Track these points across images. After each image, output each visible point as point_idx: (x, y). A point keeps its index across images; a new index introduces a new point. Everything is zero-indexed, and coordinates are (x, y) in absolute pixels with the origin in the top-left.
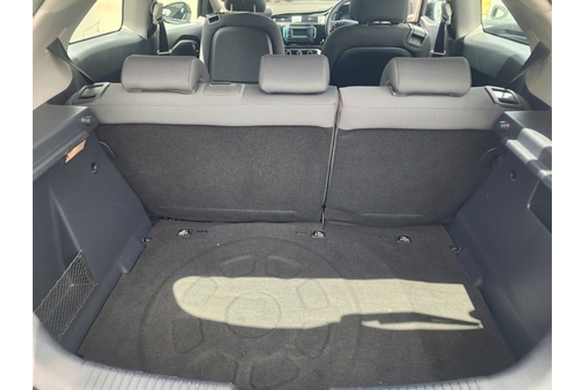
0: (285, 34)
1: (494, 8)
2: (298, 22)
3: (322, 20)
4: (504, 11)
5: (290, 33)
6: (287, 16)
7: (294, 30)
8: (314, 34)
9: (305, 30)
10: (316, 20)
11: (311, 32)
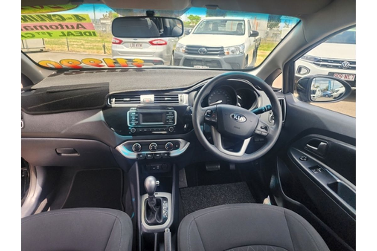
0: (130, 121)
1: (298, 67)
2: (151, 103)
3: (184, 99)
4: (307, 70)
5: (137, 119)
6: (134, 95)
7: (144, 114)
8: (173, 120)
9: (161, 114)
10: (175, 99)
11: (169, 117)
